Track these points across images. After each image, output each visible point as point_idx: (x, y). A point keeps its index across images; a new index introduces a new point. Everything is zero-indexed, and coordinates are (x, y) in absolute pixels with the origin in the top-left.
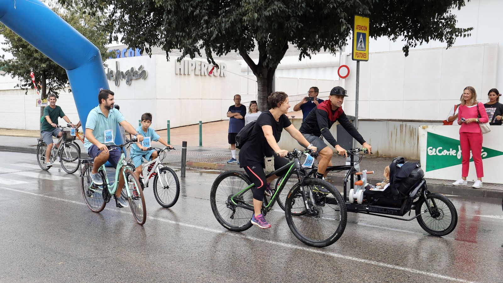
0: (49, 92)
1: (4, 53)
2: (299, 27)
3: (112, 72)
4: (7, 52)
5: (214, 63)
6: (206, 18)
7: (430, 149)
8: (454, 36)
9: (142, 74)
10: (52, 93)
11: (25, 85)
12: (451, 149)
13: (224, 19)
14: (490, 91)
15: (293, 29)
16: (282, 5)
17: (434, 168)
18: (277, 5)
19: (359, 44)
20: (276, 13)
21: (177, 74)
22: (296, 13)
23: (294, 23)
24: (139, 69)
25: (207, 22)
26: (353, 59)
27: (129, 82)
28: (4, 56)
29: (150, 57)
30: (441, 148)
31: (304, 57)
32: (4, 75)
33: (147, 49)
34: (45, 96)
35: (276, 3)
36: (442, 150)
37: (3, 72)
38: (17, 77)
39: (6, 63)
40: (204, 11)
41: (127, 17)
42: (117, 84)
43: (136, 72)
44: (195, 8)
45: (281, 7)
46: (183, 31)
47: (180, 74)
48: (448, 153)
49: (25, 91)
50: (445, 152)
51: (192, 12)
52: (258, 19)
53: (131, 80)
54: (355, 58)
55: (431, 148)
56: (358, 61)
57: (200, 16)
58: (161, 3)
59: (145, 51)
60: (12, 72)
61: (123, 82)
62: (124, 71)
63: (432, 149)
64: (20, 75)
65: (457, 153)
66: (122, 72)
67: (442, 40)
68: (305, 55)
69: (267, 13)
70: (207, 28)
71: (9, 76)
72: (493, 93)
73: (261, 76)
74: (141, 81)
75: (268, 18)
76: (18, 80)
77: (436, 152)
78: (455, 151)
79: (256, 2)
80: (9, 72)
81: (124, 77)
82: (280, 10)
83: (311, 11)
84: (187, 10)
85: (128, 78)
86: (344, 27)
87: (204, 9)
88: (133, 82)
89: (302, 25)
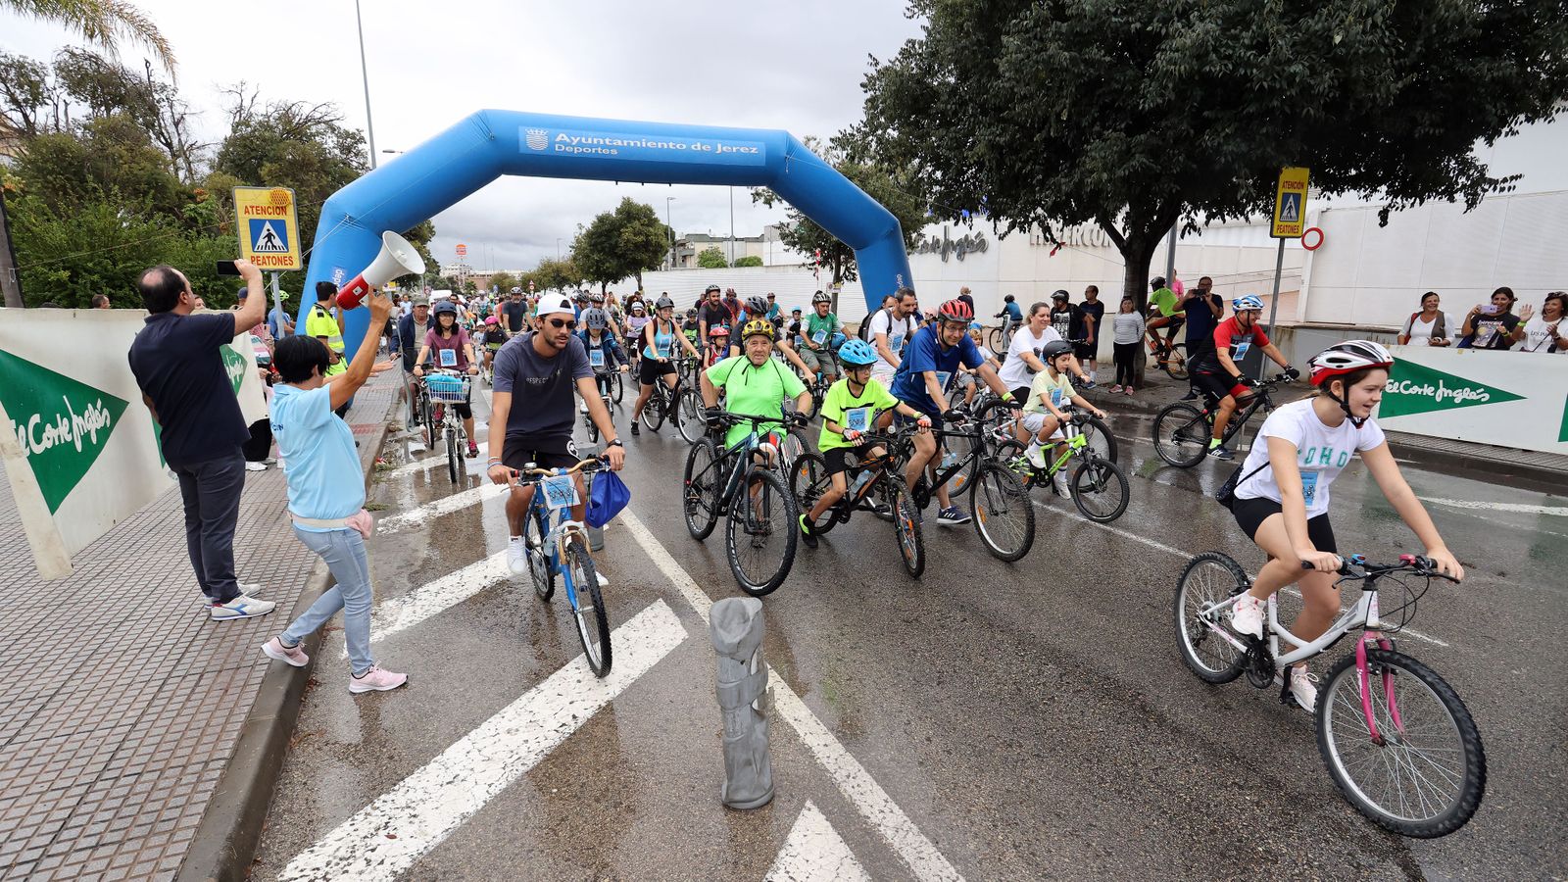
0: (844, 273)
1: (788, 220)
2: (1174, 191)
3: (938, 240)
4: (793, 220)
5: (1054, 241)
6: (1040, 177)
7: (1390, 383)
8: (1479, 190)
9: (980, 245)
10: (847, 274)
11: (814, 264)
12: (1426, 386)
13: (1063, 180)
14: (1498, 292)
15: (1165, 195)
16: (1144, 160)
17: (1393, 414)
18: (1139, 160)
19: (1286, 212)
20: (1136, 171)
21: (1032, 244)
22: (1171, 169)
23: (1166, 186)
24: (976, 237)
25: (1042, 183)
26: (1272, 236)
27: (960, 257)
28: (788, 224)
29: (971, 228)
30: (1409, 382)
31: (1190, 233)
32: (787, 250)
33: (964, 220)
34: (838, 279)
35: (1137, 155)
36: (1411, 386)
37: (787, 247)
38: (804, 252)
39: (792, 235)
40: (1037, 167)
41: (939, 174)
42: (944, 259)
43: (972, 242)
44: (1025, 163)
45: (1145, 164)
46: (1008, 196)
47: (1038, 244)
48: (1420, 391)
49: (813, 272)
50: (1415, 390)
51: (1021, 169)
52: (1110, 180)
53: (964, 253)
54: (1275, 234)
55: (1392, 381)
56: (1282, 239)
57: (1032, 174)
58: (975, 158)
59: (961, 221)
60: (798, 247)
61: (953, 256)
62: (955, 240)
63: (1392, 384)
64: (806, 250)
65: (1435, 392)
66: (952, 242)
67: (1452, 200)
68: (1191, 231)
69: (1120, 173)
70: (1042, 193)
71: (793, 251)
72: (1503, 295)
73: (1131, 257)
74: (979, 254)
75: (1125, 180)
76: (804, 257)
77: (1399, 388)
78: (1433, 389)
79: (1105, 158)
80: (794, 246)
81: (954, 249)
82: (1142, 168)
83: (1195, 166)
84: (1012, 167)
85: (960, 250)
86: (1243, 192)
87: (1039, 164)
88: (967, 256)
89: (1179, 188)
